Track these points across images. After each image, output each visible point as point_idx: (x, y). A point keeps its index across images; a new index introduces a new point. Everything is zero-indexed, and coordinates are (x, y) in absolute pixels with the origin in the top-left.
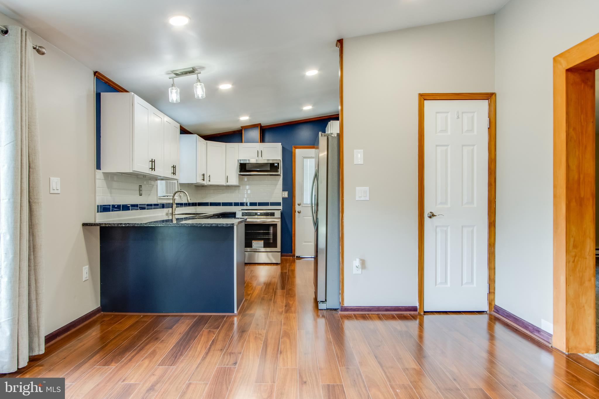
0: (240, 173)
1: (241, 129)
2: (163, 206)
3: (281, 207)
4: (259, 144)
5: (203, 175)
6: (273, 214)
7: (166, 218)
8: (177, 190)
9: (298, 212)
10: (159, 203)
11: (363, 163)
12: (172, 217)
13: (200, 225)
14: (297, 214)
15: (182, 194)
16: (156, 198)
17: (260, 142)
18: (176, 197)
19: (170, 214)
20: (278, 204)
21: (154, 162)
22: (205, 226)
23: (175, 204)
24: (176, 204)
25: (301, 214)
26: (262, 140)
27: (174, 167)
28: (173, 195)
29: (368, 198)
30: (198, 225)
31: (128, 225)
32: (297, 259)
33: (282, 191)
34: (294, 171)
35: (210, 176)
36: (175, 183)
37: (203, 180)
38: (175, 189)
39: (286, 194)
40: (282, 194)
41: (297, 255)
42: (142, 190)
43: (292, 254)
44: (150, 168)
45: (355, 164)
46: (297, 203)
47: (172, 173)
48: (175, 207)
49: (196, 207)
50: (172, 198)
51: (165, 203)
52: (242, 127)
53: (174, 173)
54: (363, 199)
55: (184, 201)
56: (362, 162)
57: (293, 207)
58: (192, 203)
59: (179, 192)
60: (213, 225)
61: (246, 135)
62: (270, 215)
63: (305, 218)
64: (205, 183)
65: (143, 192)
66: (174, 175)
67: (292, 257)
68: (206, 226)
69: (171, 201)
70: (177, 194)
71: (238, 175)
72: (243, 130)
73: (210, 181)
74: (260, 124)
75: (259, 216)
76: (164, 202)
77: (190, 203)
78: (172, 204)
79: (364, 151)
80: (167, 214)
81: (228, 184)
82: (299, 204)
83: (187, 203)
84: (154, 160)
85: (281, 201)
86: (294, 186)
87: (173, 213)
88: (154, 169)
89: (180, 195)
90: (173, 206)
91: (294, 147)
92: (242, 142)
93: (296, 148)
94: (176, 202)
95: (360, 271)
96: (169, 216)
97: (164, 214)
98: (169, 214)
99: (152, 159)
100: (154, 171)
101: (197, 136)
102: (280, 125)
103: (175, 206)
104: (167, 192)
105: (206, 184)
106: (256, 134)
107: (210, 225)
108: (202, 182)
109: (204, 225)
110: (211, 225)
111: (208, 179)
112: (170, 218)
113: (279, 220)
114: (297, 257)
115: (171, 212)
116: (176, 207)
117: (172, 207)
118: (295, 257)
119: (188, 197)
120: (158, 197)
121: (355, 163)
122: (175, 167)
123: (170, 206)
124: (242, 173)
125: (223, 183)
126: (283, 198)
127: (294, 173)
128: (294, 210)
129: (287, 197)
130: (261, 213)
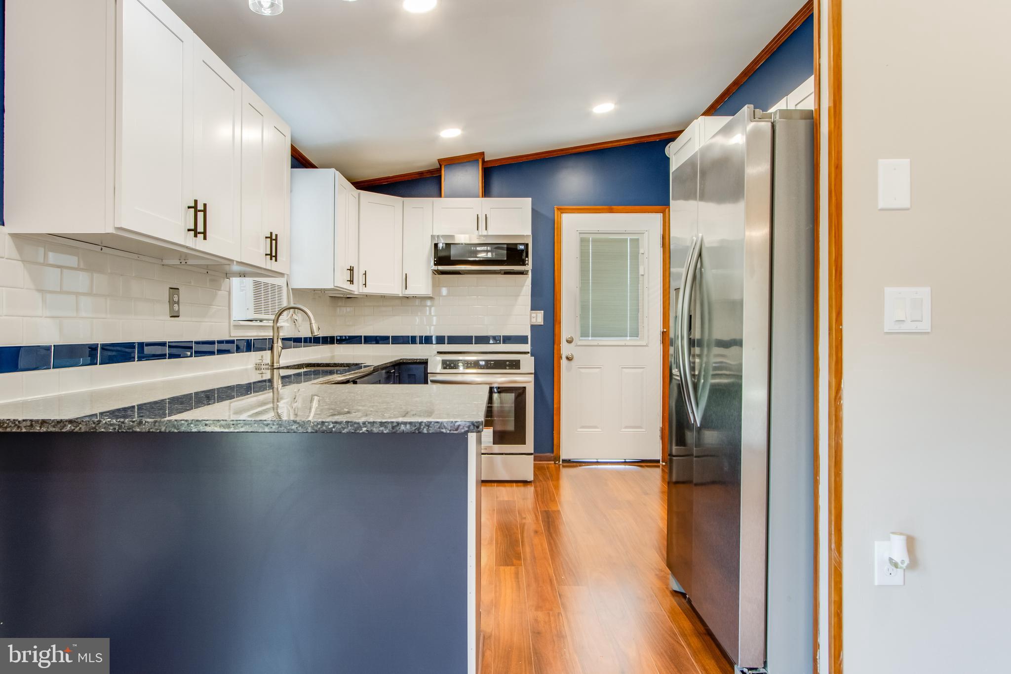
0: (436, 268)
1: (438, 166)
2: (249, 346)
3: (527, 347)
4: (481, 199)
5: (351, 270)
6: (515, 365)
7: (255, 377)
8: (285, 304)
9: (568, 358)
10: (235, 339)
11: (907, 204)
12: (272, 375)
13: (350, 429)
14: (564, 362)
15: (300, 315)
16: (227, 324)
17: (482, 197)
18: (284, 322)
19: (267, 366)
20: (522, 340)
21: (205, 211)
22: (370, 433)
23: (280, 341)
24: (283, 339)
25: (573, 363)
26: (487, 192)
27: (273, 239)
28: (273, 317)
29: (925, 326)
30: (344, 428)
31: (69, 427)
32: (564, 467)
33: (530, 309)
34: (558, 264)
35: (365, 274)
36: (280, 287)
37: (350, 281)
38: (280, 303)
39: (539, 318)
40: (531, 315)
41: (563, 456)
42: (178, 303)
43: (552, 455)
44: (189, 230)
45: (881, 210)
46: (564, 336)
47: (266, 255)
48: (280, 348)
49: (333, 345)
50: (272, 324)
51: (253, 338)
52: (440, 161)
53: (273, 255)
54: (909, 327)
55: (304, 332)
56: (904, 201)
57: (556, 346)
58: (323, 338)
59: (292, 310)
60: (403, 427)
61: (452, 179)
62: (509, 366)
63: (583, 371)
64: (356, 289)
65: (183, 309)
66: (271, 259)
67: (553, 462)
68: (375, 430)
69: (269, 334)
70: (285, 313)
71: (431, 272)
72: (443, 167)
73: (365, 284)
74: (482, 154)
75: (484, 369)
76: (252, 334)
77: (320, 337)
78: (273, 339)
79: (911, 161)
80: (258, 367)
81: (409, 292)
82: (569, 340)
83: (310, 338)
84: (205, 205)
85: (528, 333)
86: (558, 298)
87: (273, 363)
88: (204, 233)
89: (295, 317)
90: (275, 345)
91: (558, 209)
92: (440, 196)
93: (562, 211)
94: (283, 334)
95: (898, 577)
96: (264, 371)
97: (251, 366)
98: (263, 367)
99: (196, 201)
100: (205, 238)
101: (337, 173)
102: (524, 159)
103: (278, 345)
104: (257, 310)
105: (356, 293)
106: (471, 177)
107: (390, 426)
108: (347, 286)
109: (364, 429)
110: (393, 428)
111: (362, 281)
112: (267, 376)
113: (531, 378)
114: (564, 461)
115: (268, 360)
116: (283, 348)
117: (272, 349)
118: (559, 462)
119: (313, 322)
120: (232, 322)
121: (881, 205)
122: (276, 240)
123: (266, 345)
124: (441, 268)
125: (397, 290)
126: (532, 326)
127: (558, 269)
128: (558, 354)
129: (543, 324)
130: (487, 361)
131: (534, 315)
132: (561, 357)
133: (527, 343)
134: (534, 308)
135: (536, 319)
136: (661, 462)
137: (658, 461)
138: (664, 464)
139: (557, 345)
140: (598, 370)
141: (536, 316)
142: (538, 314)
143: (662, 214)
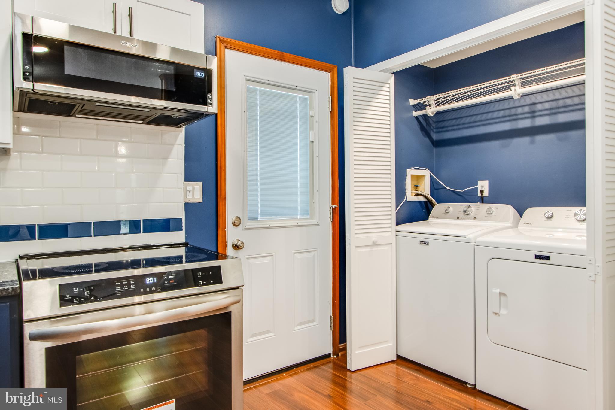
9: (235, 247)
14: (230, 252)
20: (174, 225)
25: (241, 252)
33: (183, 179)
34: (221, 117)
39: (196, 192)
40: (184, 188)
46: (230, 218)
57: (220, 232)
63: (253, 261)
82: (237, 222)
85: (182, 215)
86: (222, 164)
91: (221, 41)
93: (226, 44)
113: (239, 295)
126: (188, 205)
127: (221, 125)
128: (222, 242)
129: (201, 201)
130: (159, 276)
131: (189, 188)
132: (225, 247)
133: (181, 230)
134: (189, 177)
135: (193, 195)
136: (332, 356)
137: (328, 356)
138: (335, 357)
139: (222, 231)
140: (270, 258)
141: (194, 189)
142: (196, 187)
143: (329, 73)
